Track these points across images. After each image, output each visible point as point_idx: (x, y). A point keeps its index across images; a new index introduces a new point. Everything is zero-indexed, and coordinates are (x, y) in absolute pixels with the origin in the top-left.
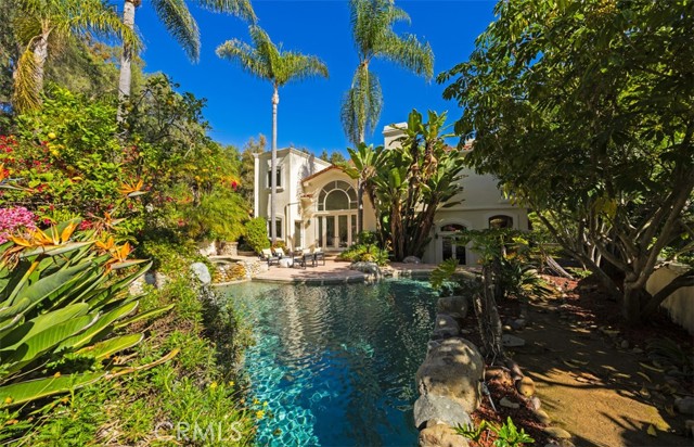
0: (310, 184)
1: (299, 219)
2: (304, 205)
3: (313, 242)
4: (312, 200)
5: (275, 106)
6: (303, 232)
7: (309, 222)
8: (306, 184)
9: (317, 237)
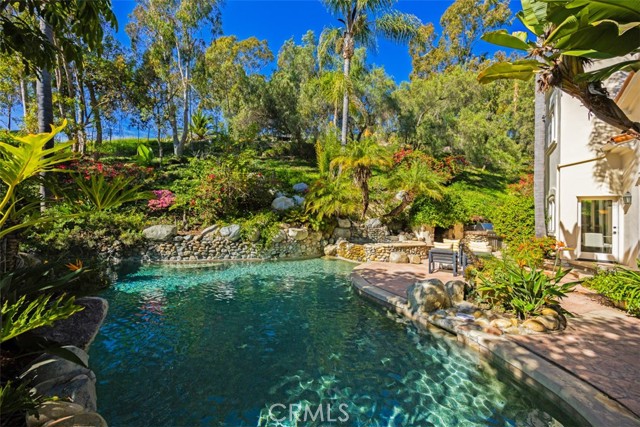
2: (617, 161)
4: (633, 146)
6: (618, 220)
7: (628, 196)
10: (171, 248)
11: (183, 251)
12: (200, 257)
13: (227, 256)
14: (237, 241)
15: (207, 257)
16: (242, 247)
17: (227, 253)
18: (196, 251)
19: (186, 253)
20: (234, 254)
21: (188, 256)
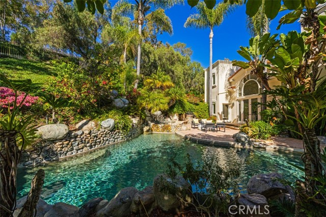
0: (233, 80)
1: (227, 102)
2: (230, 93)
3: (236, 117)
4: (235, 90)
5: (211, 39)
6: (230, 110)
7: (233, 104)
8: (231, 80)
9: (238, 114)
10: (68, 144)
11: (78, 145)
12: (91, 147)
13: (107, 142)
14: (113, 130)
15: (95, 145)
16: (116, 134)
17: (108, 140)
18: (88, 143)
19: (81, 146)
20: (111, 140)
21: (82, 148)
